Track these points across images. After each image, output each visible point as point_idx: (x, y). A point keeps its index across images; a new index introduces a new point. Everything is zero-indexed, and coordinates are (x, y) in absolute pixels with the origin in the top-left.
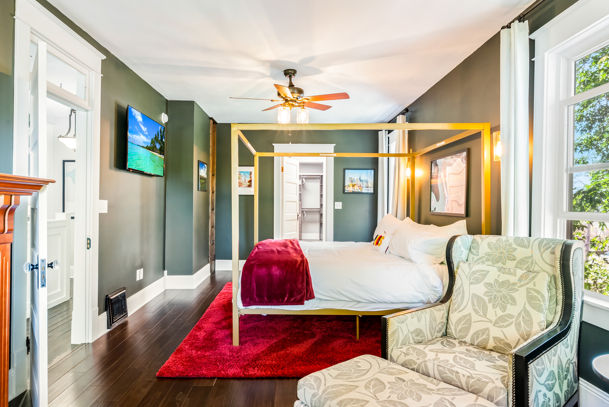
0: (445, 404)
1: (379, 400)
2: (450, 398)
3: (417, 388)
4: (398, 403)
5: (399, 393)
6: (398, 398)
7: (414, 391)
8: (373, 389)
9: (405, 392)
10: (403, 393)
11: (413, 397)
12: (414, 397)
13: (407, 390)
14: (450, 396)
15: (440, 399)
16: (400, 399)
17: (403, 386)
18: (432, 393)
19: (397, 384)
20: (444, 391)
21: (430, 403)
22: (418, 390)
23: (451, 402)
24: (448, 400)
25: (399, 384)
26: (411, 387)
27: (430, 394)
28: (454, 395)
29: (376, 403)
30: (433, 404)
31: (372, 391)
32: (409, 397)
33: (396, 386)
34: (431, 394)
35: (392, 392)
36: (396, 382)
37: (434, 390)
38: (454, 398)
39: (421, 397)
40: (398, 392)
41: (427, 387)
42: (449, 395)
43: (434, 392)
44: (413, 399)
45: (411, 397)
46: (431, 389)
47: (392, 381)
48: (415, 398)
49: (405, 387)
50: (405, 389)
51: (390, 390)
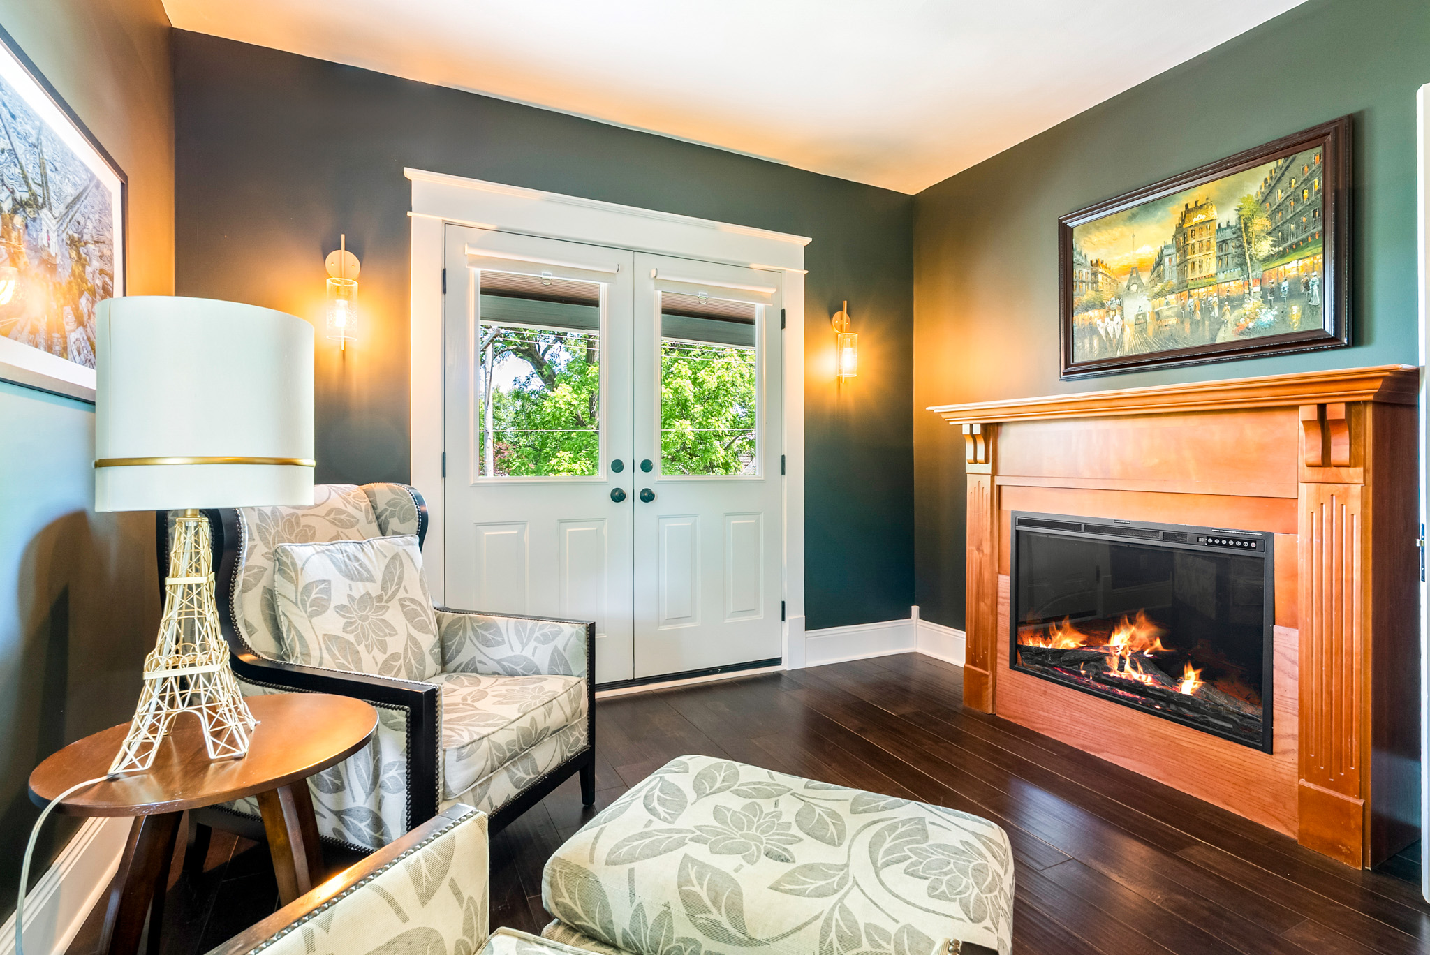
0: (666, 810)
1: (791, 794)
2: (658, 825)
3: (731, 838)
4: (753, 795)
5: (763, 817)
6: (759, 805)
7: (735, 829)
8: (819, 814)
9: (750, 822)
10: (756, 820)
11: (730, 813)
12: (729, 815)
13: (749, 828)
14: (655, 830)
15: (676, 819)
16: (753, 803)
17: (762, 836)
18: (693, 832)
19: (779, 841)
20: (670, 840)
21: (694, 805)
22: (725, 834)
23: (654, 815)
24: (660, 819)
25: (772, 840)
26: (745, 839)
27: (699, 828)
28: (646, 833)
29: (791, 787)
30: (689, 804)
31: (818, 810)
32: (740, 813)
33: (778, 834)
34: (696, 827)
35: (778, 816)
36: (784, 844)
37: (692, 840)
38: (646, 826)
39: (715, 818)
40: (767, 819)
41: (707, 847)
42: (658, 831)
43: (691, 836)
44: (729, 810)
45: (735, 812)
46: (698, 842)
47: (794, 845)
48: (726, 812)
49: (758, 834)
50: (754, 829)
51: (784, 819)
